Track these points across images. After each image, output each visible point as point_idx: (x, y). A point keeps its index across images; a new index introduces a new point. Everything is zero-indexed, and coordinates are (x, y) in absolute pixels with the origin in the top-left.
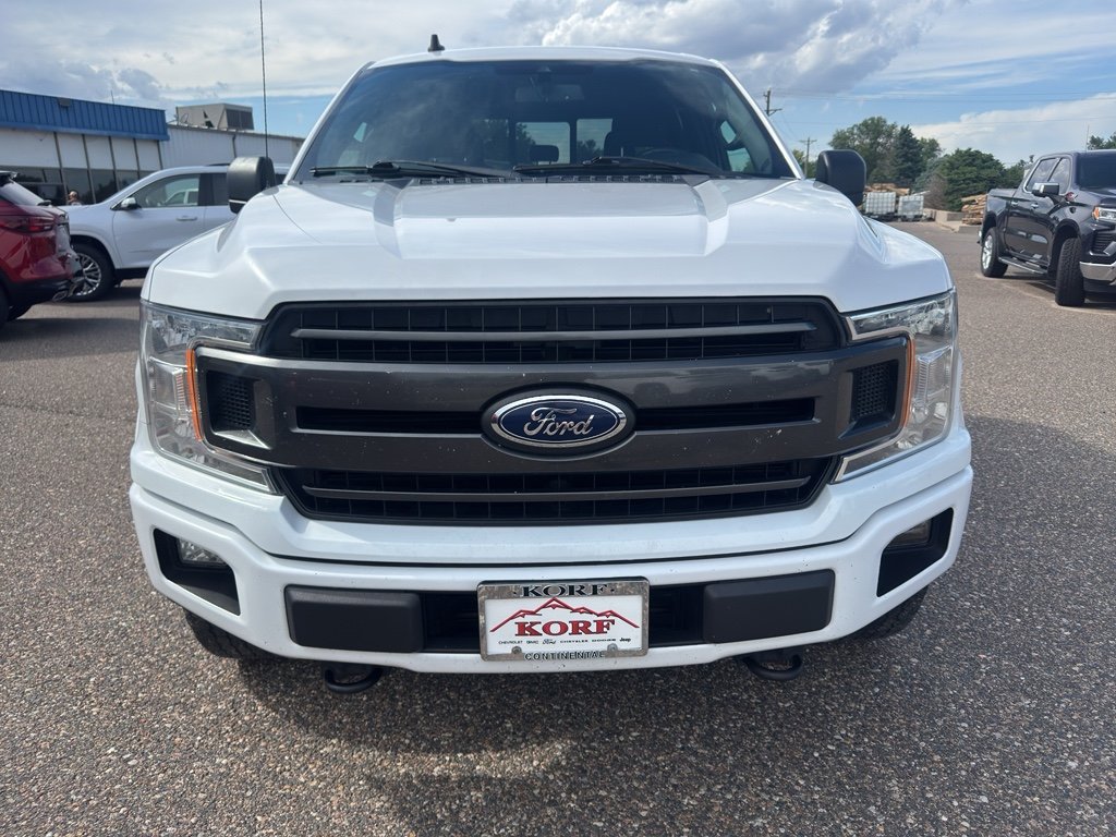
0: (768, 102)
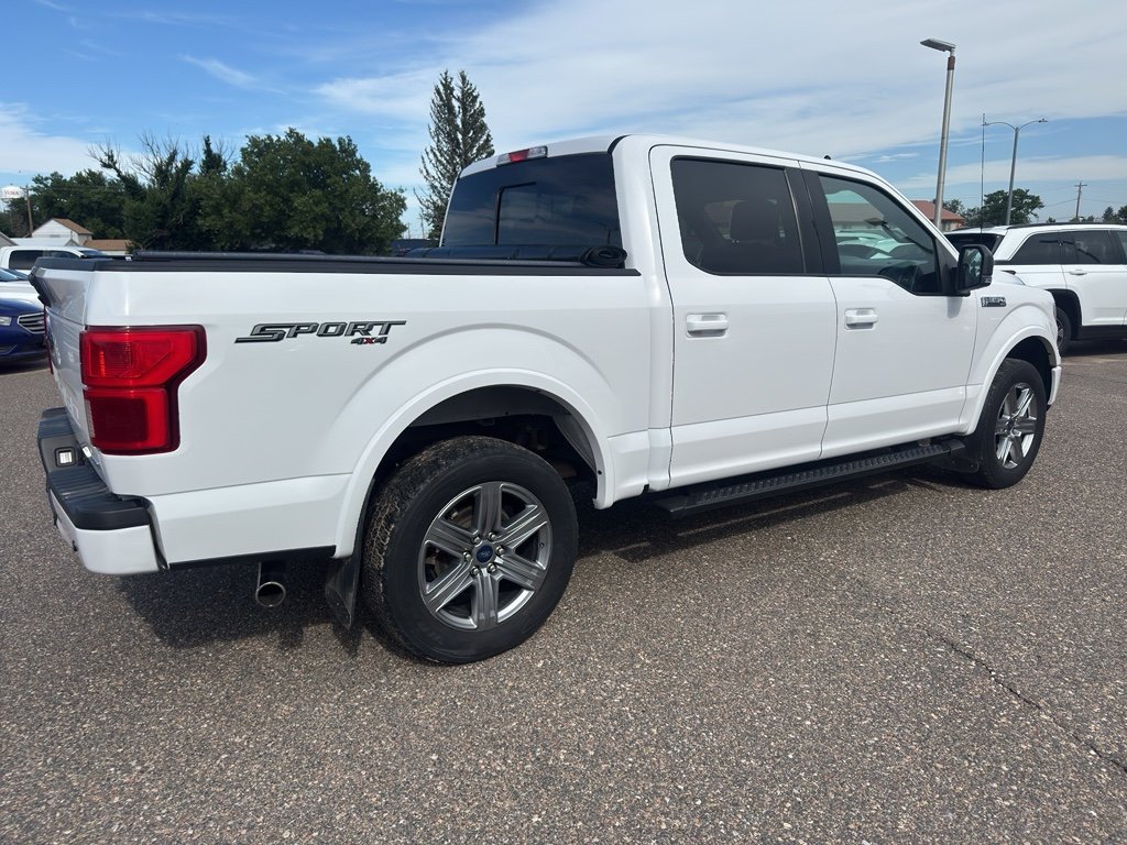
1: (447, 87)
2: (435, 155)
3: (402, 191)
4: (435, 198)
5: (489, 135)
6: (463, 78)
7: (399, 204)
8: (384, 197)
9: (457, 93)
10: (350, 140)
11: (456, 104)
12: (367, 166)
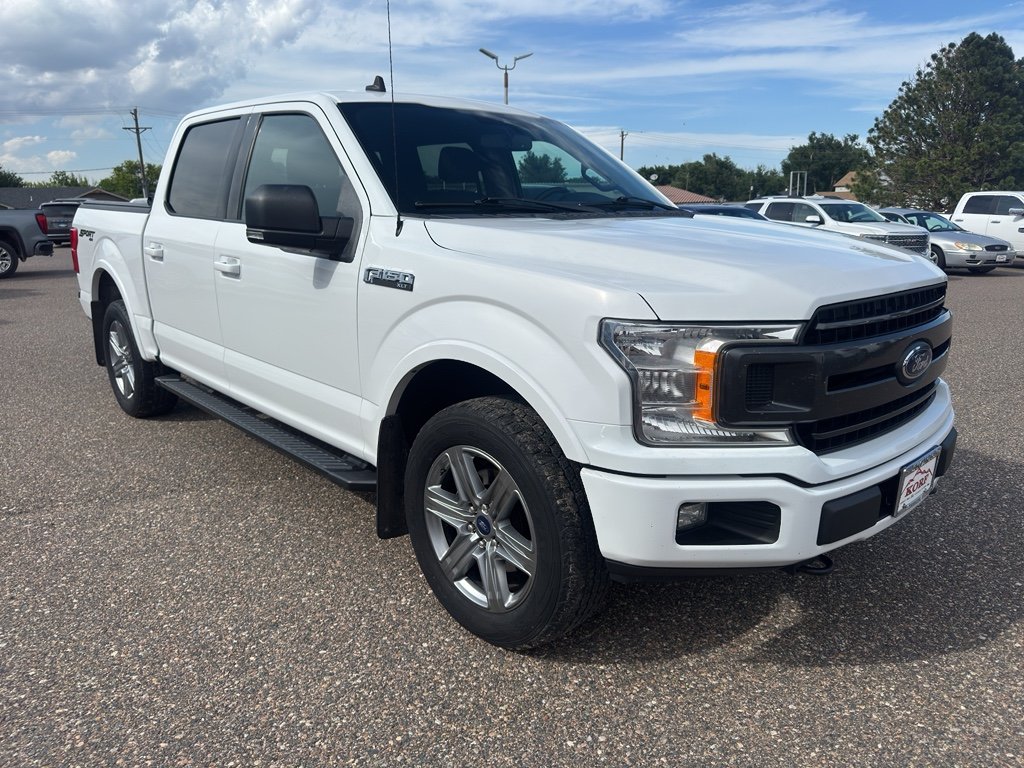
0: (136, 120)
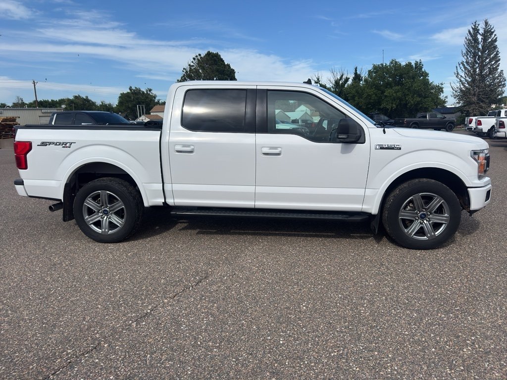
1: (476, 30)
2: (464, 65)
3: (442, 84)
4: (462, 86)
5: (498, 51)
6: (486, 23)
7: (440, 90)
8: (433, 88)
9: (481, 31)
10: (420, 62)
11: (480, 37)
12: (427, 75)
